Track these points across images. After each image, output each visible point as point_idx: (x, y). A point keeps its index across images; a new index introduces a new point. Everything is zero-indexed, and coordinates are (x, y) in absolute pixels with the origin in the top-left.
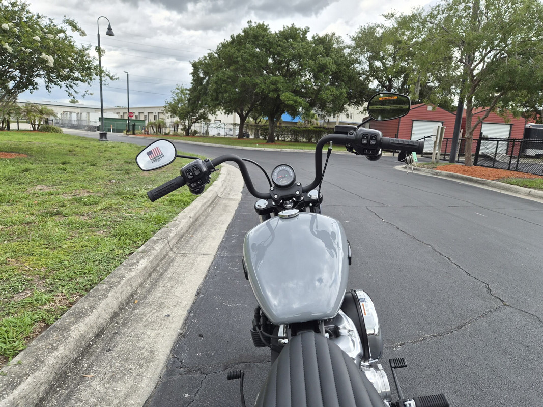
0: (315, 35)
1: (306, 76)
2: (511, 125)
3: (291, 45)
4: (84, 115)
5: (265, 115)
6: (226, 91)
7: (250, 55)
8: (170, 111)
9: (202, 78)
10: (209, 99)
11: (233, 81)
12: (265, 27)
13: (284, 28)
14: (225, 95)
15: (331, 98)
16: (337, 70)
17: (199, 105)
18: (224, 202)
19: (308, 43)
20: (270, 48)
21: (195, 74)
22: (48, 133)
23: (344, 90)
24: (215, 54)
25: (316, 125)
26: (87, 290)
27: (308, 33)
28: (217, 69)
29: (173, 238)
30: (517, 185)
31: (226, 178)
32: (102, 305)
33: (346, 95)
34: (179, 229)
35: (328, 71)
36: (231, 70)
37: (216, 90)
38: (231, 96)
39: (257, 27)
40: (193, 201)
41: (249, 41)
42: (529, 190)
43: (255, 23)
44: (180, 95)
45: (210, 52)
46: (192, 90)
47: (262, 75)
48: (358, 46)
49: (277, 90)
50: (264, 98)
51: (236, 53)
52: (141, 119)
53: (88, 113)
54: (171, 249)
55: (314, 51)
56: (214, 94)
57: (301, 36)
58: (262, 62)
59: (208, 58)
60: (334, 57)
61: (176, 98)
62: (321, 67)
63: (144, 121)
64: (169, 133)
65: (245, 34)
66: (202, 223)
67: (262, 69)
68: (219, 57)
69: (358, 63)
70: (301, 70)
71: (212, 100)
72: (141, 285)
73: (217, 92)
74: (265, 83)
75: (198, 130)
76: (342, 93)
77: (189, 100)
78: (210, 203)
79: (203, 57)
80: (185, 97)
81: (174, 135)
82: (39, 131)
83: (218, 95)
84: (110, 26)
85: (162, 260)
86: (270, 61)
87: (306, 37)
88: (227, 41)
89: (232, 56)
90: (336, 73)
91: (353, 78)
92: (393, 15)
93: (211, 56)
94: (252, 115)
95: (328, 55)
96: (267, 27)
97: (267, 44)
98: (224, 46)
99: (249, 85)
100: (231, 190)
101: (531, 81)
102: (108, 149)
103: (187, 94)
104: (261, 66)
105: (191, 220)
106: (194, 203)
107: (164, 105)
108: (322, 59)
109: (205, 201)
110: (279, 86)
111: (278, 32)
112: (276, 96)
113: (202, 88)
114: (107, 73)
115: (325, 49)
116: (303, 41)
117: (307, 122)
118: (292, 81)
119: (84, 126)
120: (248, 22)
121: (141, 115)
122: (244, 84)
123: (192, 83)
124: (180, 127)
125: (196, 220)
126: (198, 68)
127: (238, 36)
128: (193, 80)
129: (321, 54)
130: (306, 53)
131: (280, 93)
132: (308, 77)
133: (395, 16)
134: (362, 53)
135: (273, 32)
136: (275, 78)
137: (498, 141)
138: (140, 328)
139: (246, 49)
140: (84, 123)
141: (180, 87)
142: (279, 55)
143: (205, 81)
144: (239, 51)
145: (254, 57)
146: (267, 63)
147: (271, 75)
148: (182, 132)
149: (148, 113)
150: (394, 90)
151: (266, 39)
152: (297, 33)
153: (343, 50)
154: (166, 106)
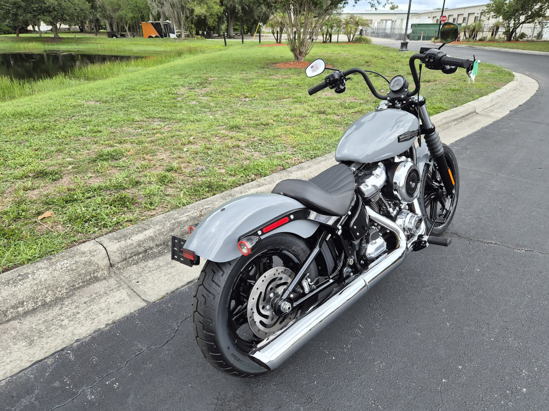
4: (398, 23)
8: (492, 11)
22: (359, 44)
26: (312, 159)
52: (459, 22)
53: (402, 20)
64: (484, 38)
75: (527, 33)
78: (459, 117)
82: (353, 42)
102: (402, 60)
119: (396, 35)
121: (460, 17)
124: (502, 30)
148: (502, 36)
149: (470, 14)
154: (488, 4)
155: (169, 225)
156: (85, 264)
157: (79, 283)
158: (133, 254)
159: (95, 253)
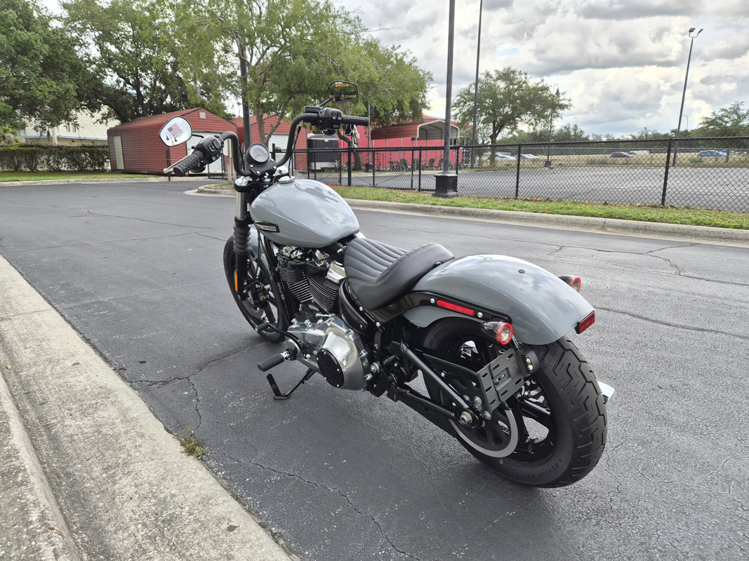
15: (52, 97)
16: (51, 54)
23: (70, 86)
33: (74, 94)
35: (36, 55)
48: (74, 18)
60: (40, 31)
62: (23, 46)
76: (68, 90)
90: (49, 57)
91: (80, 68)
95: (29, 27)
108: (20, 33)
115: (20, 17)
129: (15, 25)
150: (144, 89)
153: (49, 21)
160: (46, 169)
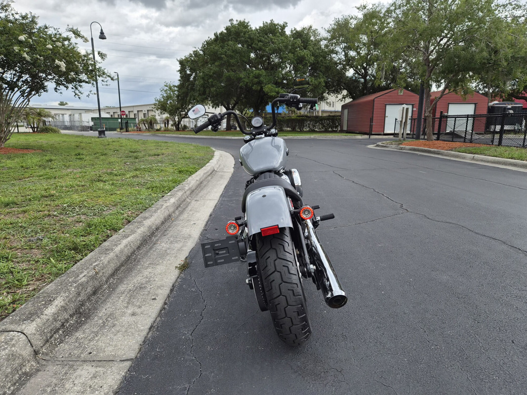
0: (293, 29)
1: (287, 68)
2: (475, 104)
3: (271, 39)
4: (77, 117)
5: (250, 107)
6: (213, 86)
7: (233, 51)
8: (159, 108)
9: (189, 74)
10: (197, 94)
11: (219, 75)
12: (246, 24)
13: (264, 24)
14: (212, 89)
15: (311, 87)
16: (315, 61)
17: (187, 100)
18: (220, 173)
19: (287, 37)
20: (252, 44)
21: (182, 71)
22: (47, 134)
23: (322, 80)
24: (200, 51)
25: (299, 114)
27: (286, 28)
28: (203, 65)
29: (188, 190)
30: (465, 153)
31: (219, 158)
32: (156, 215)
33: (324, 84)
34: (190, 186)
35: (306, 63)
36: (216, 66)
37: (203, 86)
38: (218, 90)
39: (238, 24)
40: (196, 172)
41: (231, 38)
42: (474, 155)
43: (237, 21)
44: (169, 92)
45: (195, 50)
46: (180, 87)
47: (245, 69)
48: (333, 37)
49: (260, 83)
50: (248, 90)
51: (220, 50)
52: (131, 117)
53: (80, 114)
54: (187, 197)
55: (293, 45)
56: (202, 89)
57: (280, 31)
58: (244, 57)
59: (193, 55)
60: (311, 49)
61: (165, 95)
62: (300, 59)
63: (135, 119)
64: (160, 129)
65: (227, 31)
66: (205, 185)
67: (245, 64)
68: (204, 54)
69: (335, 53)
70: (282, 62)
71: (200, 94)
72: (174, 212)
73: (204, 87)
74: (249, 77)
75: (188, 125)
76: (320, 83)
77: (178, 96)
79: (188, 54)
80: (174, 94)
81: (165, 130)
83: (205, 90)
84: (102, 30)
85: (183, 202)
86: (252, 55)
87: (285, 32)
88: (211, 39)
89: (217, 53)
90: (314, 64)
91: (330, 69)
92: (365, 7)
93: (196, 54)
94: (238, 107)
95: (306, 47)
96: (247, 23)
97: (249, 40)
98: (209, 43)
99: (233, 79)
100: (224, 166)
101: (473, 64)
102: (110, 143)
103: (175, 91)
104: (243, 61)
105: (198, 182)
106: (198, 173)
107: (154, 102)
108: (301, 51)
109: (205, 171)
110: (262, 79)
111: (258, 28)
112: (259, 88)
113: (189, 85)
114: (108, 74)
115: (303, 42)
116: (282, 36)
117: (290, 112)
118: (274, 74)
119: (77, 127)
120: (230, 20)
121: (131, 113)
122: (229, 79)
123: (179, 80)
124: (171, 122)
125: (201, 183)
126: (184, 65)
127: (221, 34)
128: (181, 77)
129: (299, 47)
130: (286, 47)
131: (262, 85)
132: (288, 69)
133: (367, 8)
134: (337, 44)
135: (254, 29)
136: (258, 71)
137: (456, 118)
138: (179, 228)
139: (228, 46)
140: (77, 124)
141: (168, 84)
142: (260, 49)
143: (192, 77)
144: (222, 47)
145: (237, 53)
146: (250, 58)
147: (254, 69)
148: (172, 127)
149: (138, 111)
150: (370, 77)
151: (247, 36)
152: (276, 29)
153: (320, 42)
154: (155, 103)
155: (73, 289)
156: (8, 360)
157: (9, 388)
158: (53, 332)
159: (13, 342)
160: (308, 129)
